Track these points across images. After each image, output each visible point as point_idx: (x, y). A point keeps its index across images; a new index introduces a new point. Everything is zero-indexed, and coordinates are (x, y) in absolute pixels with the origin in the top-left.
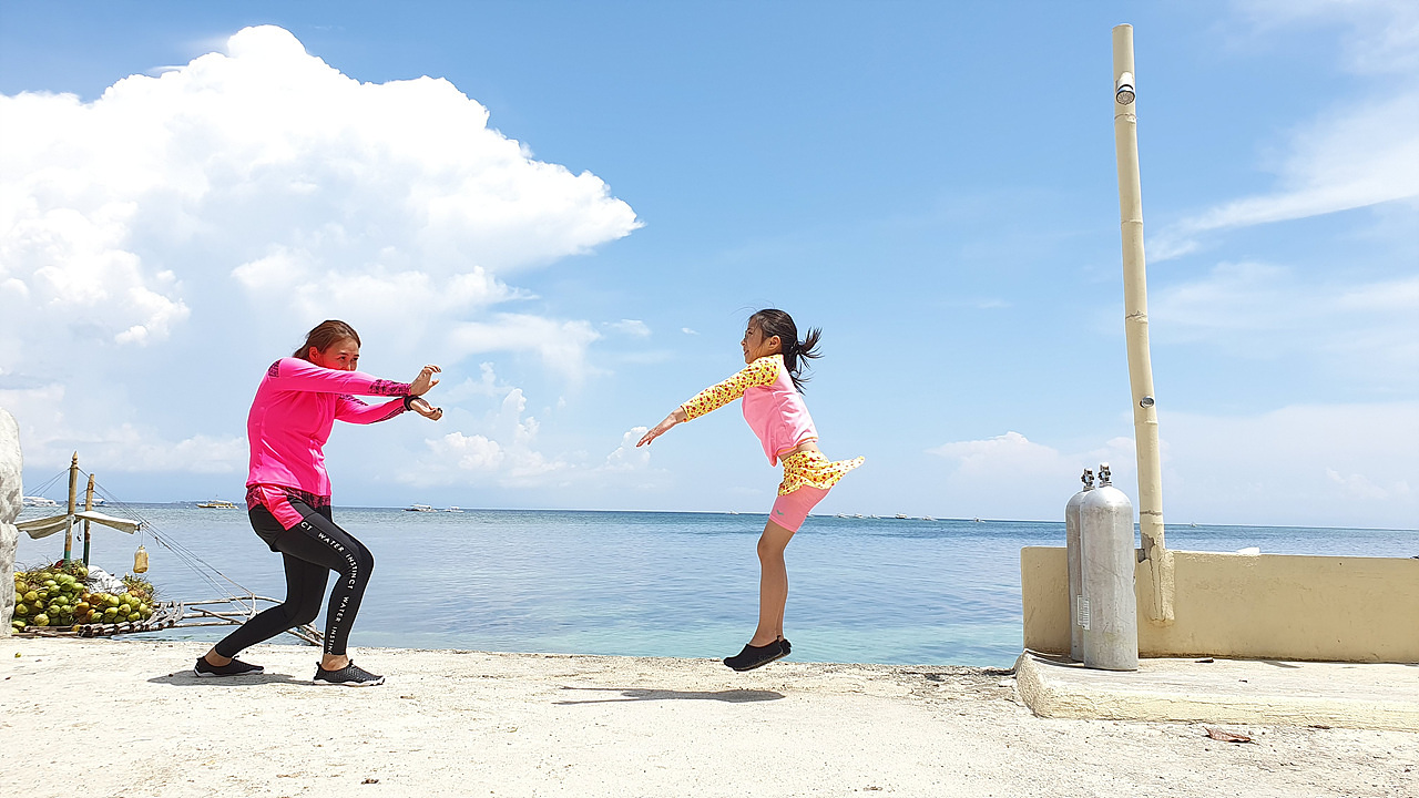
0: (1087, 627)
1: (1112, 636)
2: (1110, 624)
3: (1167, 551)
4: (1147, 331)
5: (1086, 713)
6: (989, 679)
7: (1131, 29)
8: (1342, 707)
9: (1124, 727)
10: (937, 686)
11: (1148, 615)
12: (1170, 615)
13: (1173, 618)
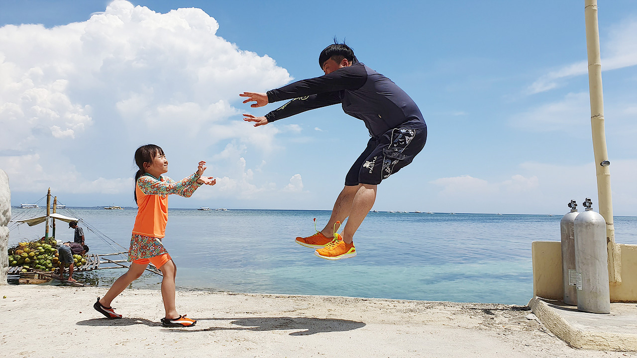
0: (580, 289)
1: (596, 294)
2: (595, 288)
3: (617, 245)
4: (604, 124)
5: (604, 347)
6: (517, 313)
10: (493, 318)
12: (619, 279)
13: (621, 281)
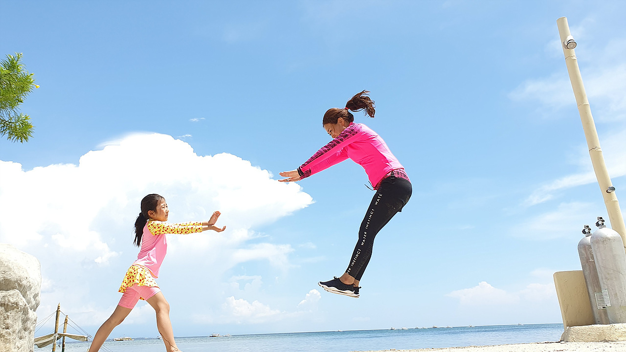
0: (609, 305)
2: (623, 301)
4: (603, 155)
7: (566, 19)
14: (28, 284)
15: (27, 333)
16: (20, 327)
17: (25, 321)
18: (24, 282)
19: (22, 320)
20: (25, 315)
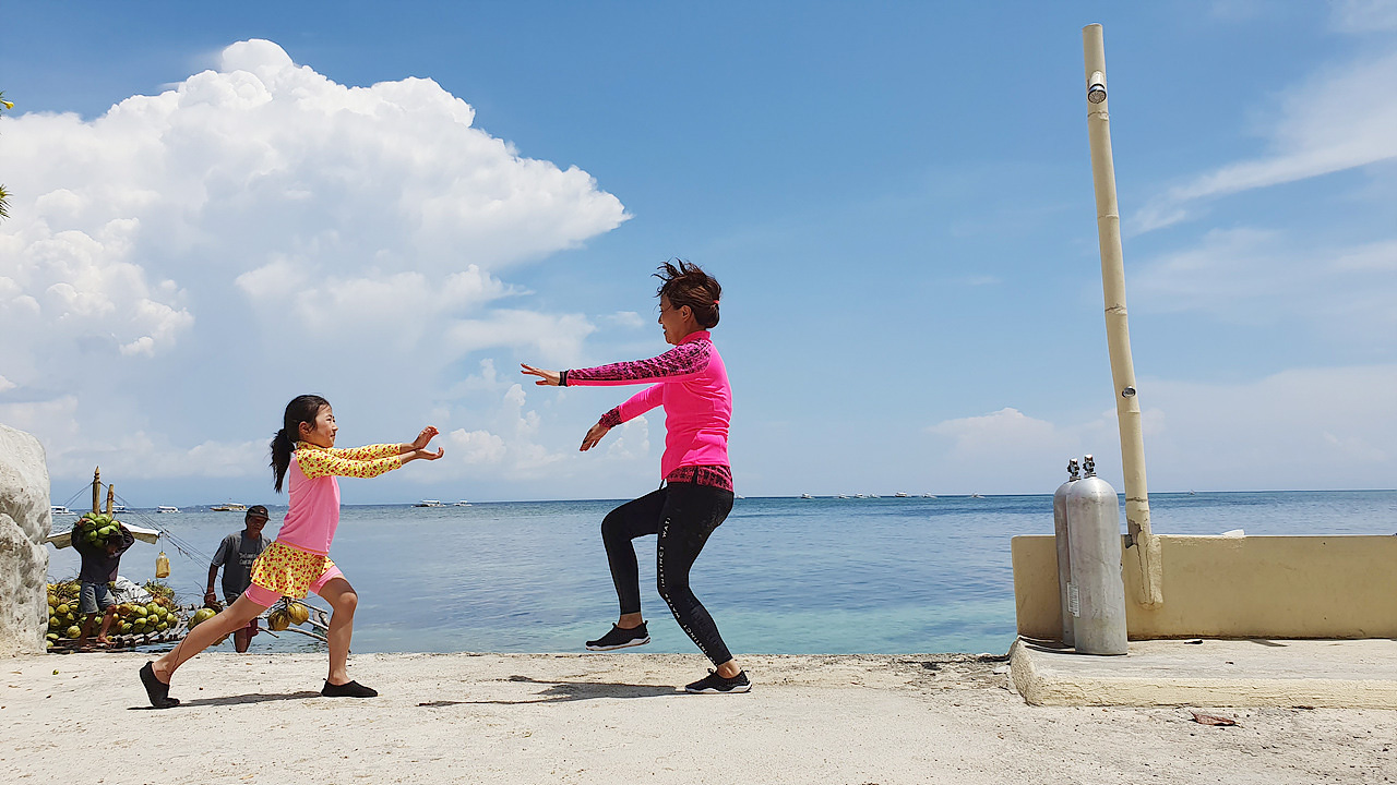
0: (1077, 614)
1: (1100, 622)
2: (1099, 611)
3: (1153, 536)
4: (1126, 322)
5: (1076, 700)
6: (984, 667)
7: (1101, 29)
8: (1325, 688)
9: (1114, 713)
10: (934, 674)
11: (1136, 597)
12: (1159, 598)
13: (1161, 601)
14: (26, 501)
15: (32, 590)
16: (19, 583)
17: (25, 572)
18: (18, 499)
19: (21, 569)
20: (26, 560)
